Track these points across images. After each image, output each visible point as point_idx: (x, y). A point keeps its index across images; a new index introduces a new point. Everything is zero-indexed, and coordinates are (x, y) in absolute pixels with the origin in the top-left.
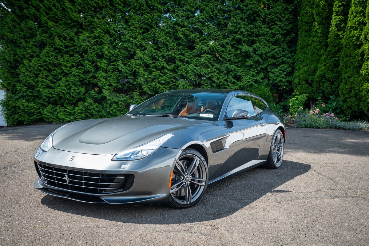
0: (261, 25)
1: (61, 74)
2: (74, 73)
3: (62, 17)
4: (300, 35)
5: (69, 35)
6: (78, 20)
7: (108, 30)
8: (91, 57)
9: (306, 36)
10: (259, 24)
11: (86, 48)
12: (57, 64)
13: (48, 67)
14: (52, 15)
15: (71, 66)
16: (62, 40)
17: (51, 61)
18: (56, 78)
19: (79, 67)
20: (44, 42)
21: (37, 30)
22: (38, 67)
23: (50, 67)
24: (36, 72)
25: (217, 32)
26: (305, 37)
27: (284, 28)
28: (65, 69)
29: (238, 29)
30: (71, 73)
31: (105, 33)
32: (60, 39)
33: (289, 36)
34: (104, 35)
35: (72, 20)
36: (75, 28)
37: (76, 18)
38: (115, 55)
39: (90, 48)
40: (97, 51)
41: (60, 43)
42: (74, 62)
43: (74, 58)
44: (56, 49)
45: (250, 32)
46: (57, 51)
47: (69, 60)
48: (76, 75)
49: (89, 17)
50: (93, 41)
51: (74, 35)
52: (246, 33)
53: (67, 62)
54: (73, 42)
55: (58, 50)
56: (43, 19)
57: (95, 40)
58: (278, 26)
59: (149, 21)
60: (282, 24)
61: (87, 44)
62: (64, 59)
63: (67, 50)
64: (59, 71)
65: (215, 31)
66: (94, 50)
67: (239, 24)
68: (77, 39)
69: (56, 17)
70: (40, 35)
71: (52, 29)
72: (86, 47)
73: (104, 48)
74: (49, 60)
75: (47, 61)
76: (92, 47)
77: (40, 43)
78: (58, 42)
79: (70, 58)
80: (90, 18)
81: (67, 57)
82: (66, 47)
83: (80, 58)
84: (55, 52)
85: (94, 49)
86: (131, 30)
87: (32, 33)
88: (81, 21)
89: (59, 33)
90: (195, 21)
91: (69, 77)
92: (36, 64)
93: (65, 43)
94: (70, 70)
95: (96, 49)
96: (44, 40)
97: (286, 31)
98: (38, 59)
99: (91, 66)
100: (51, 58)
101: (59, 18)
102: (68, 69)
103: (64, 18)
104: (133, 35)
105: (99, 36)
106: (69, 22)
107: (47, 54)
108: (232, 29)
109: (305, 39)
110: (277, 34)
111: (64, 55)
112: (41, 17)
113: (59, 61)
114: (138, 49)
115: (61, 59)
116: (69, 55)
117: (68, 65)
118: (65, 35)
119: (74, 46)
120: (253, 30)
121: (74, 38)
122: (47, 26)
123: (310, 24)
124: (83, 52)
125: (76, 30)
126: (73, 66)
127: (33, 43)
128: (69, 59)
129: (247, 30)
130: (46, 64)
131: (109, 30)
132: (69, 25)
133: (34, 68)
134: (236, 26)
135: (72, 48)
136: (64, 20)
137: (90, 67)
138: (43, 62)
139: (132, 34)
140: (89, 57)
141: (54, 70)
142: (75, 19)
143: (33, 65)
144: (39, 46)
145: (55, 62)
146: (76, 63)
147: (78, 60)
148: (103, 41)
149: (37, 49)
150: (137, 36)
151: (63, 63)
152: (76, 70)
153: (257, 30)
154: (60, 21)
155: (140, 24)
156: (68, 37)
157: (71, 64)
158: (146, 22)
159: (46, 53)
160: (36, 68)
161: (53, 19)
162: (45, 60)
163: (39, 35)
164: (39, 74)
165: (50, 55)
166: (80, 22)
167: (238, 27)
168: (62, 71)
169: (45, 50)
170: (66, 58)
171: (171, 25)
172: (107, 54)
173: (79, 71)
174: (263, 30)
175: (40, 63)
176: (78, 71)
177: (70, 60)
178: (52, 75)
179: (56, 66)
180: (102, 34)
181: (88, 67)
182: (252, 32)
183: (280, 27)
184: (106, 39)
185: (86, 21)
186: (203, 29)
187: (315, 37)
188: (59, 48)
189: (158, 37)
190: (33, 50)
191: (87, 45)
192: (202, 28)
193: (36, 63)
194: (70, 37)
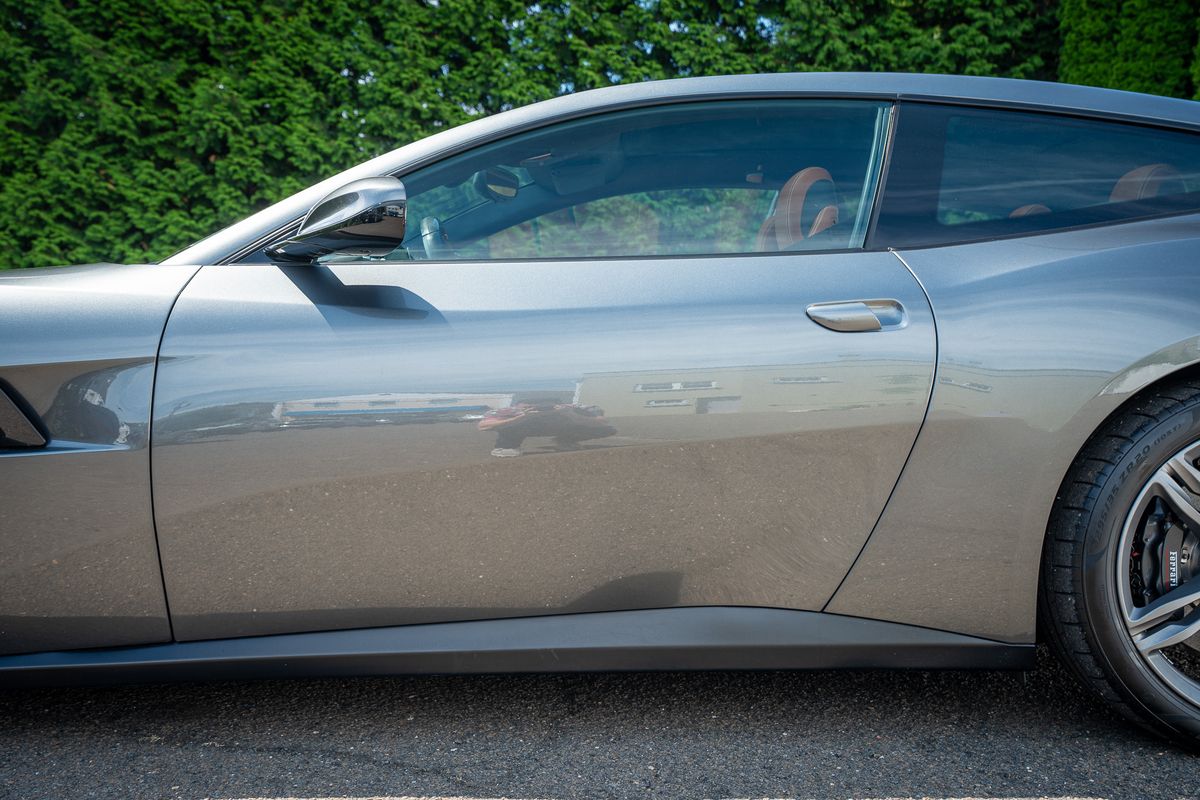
0: (907, 25)
1: (124, 236)
2: (172, 230)
3: (127, 17)
4: (1070, 57)
5: (155, 82)
6: (187, 22)
7: (306, 62)
8: (242, 166)
9: (1093, 59)
10: (898, 24)
11: (220, 132)
12: (110, 198)
13: (72, 210)
14: (87, 7)
15: (162, 206)
16: (125, 101)
17: (81, 183)
18: (105, 252)
19: (196, 210)
20: (57, 111)
21: (28, 65)
22: (28, 210)
23: (81, 208)
24: (24, 231)
25: (734, 58)
26: (1092, 62)
27: (999, 34)
28: (136, 216)
29: (816, 44)
30: (162, 231)
31: (297, 74)
32: (117, 101)
33: (1022, 66)
34: (290, 80)
35: (168, 26)
36: (178, 58)
37: (181, 16)
38: (334, 159)
39: (236, 131)
40: (266, 144)
41: (118, 113)
42: (175, 190)
43: (173, 172)
44: (104, 138)
45: (866, 53)
46: (108, 149)
47: (154, 181)
48: (180, 237)
49: (234, 12)
50: (247, 106)
51: (175, 85)
52: (848, 56)
53: (148, 190)
54: (168, 112)
55: (112, 144)
56: (52, 22)
57: (258, 103)
58: (979, 24)
59: (464, 23)
60: (994, 16)
61: (225, 114)
62: (134, 177)
63: (145, 142)
64: (116, 226)
65: (725, 56)
66: (256, 143)
67: (822, 20)
68: (184, 100)
69: (106, 14)
70: (38, 83)
71: (88, 59)
72: (218, 127)
73: (290, 132)
74: (74, 179)
75: (68, 187)
76: (247, 129)
77: (40, 119)
78: (110, 111)
79: (157, 174)
80: (238, 15)
81: (145, 169)
82: (145, 130)
83: (198, 175)
84: (103, 152)
85: (252, 135)
86: (395, 57)
87: (8, 78)
88: (201, 28)
89: (114, 76)
90: (645, 17)
91: (156, 246)
92: (22, 196)
93: (138, 113)
94: (158, 222)
95: (262, 138)
96: (55, 102)
97: (1007, 45)
98: (27, 177)
99: (243, 205)
100: (83, 173)
101: (118, 17)
102: (149, 215)
103: (135, 19)
104: (403, 76)
105: (272, 88)
106: (154, 33)
107: (67, 158)
108: (793, 42)
109: (1090, 71)
110: (973, 59)
111: (136, 162)
112: (43, 13)
113: (115, 185)
114: (423, 130)
115: (122, 179)
116: (155, 161)
117: (153, 201)
118: (138, 81)
119: (175, 126)
120: (876, 46)
121: (174, 94)
122: (68, 50)
123: (1111, 8)
124: (210, 151)
125: (182, 66)
126: (170, 205)
127: (10, 118)
128: (152, 176)
129: (854, 48)
130: (61, 197)
131: (310, 63)
132: (158, 49)
133: (13, 213)
134: (808, 32)
135: (168, 136)
136: (135, 28)
137: (235, 210)
138: (54, 191)
139: (398, 75)
140: (231, 168)
141: (97, 220)
142: (177, 20)
143: (10, 203)
144: (35, 127)
145: (100, 188)
146: (183, 195)
147: (191, 183)
148: (289, 106)
149: (28, 139)
150: (419, 79)
151: (130, 194)
152: (181, 219)
153: (889, 47)
154: (122, 30)
155: (429, 36)
156: (150, 92)
157: (162, 195)
158: (453, 25)
159: (62, 155)
160: (20, 212)
161: (93, 23)
162: (57, 181)
163: (35, 83)
164: (35, 237)
165: (78, 162)
166: (197, 30)
167: (817, 33)
168: (128, 226)
169: (59, 143)
170: (141, 172)
171: (549, 37)
172: (306, 153)
173: (193, 222)
174: (917, 44)
175: (40, 195)
176: (188, 223)
177: (159, 181)
178: (90, 242)
179: (103, 207)
180: (283, 77)
181: (231, 209)
182: (873, 53)
183: (984, 29)
184: (297, 97)
185: (223, 28)
186: (677, 49)
187: (1134, 61)
188: (114, 132)
189: (500, 85)
190: (12, 144)
191: (223, 120)
192: (674, 44)
193: (23, 192)
194: (156, 93)
